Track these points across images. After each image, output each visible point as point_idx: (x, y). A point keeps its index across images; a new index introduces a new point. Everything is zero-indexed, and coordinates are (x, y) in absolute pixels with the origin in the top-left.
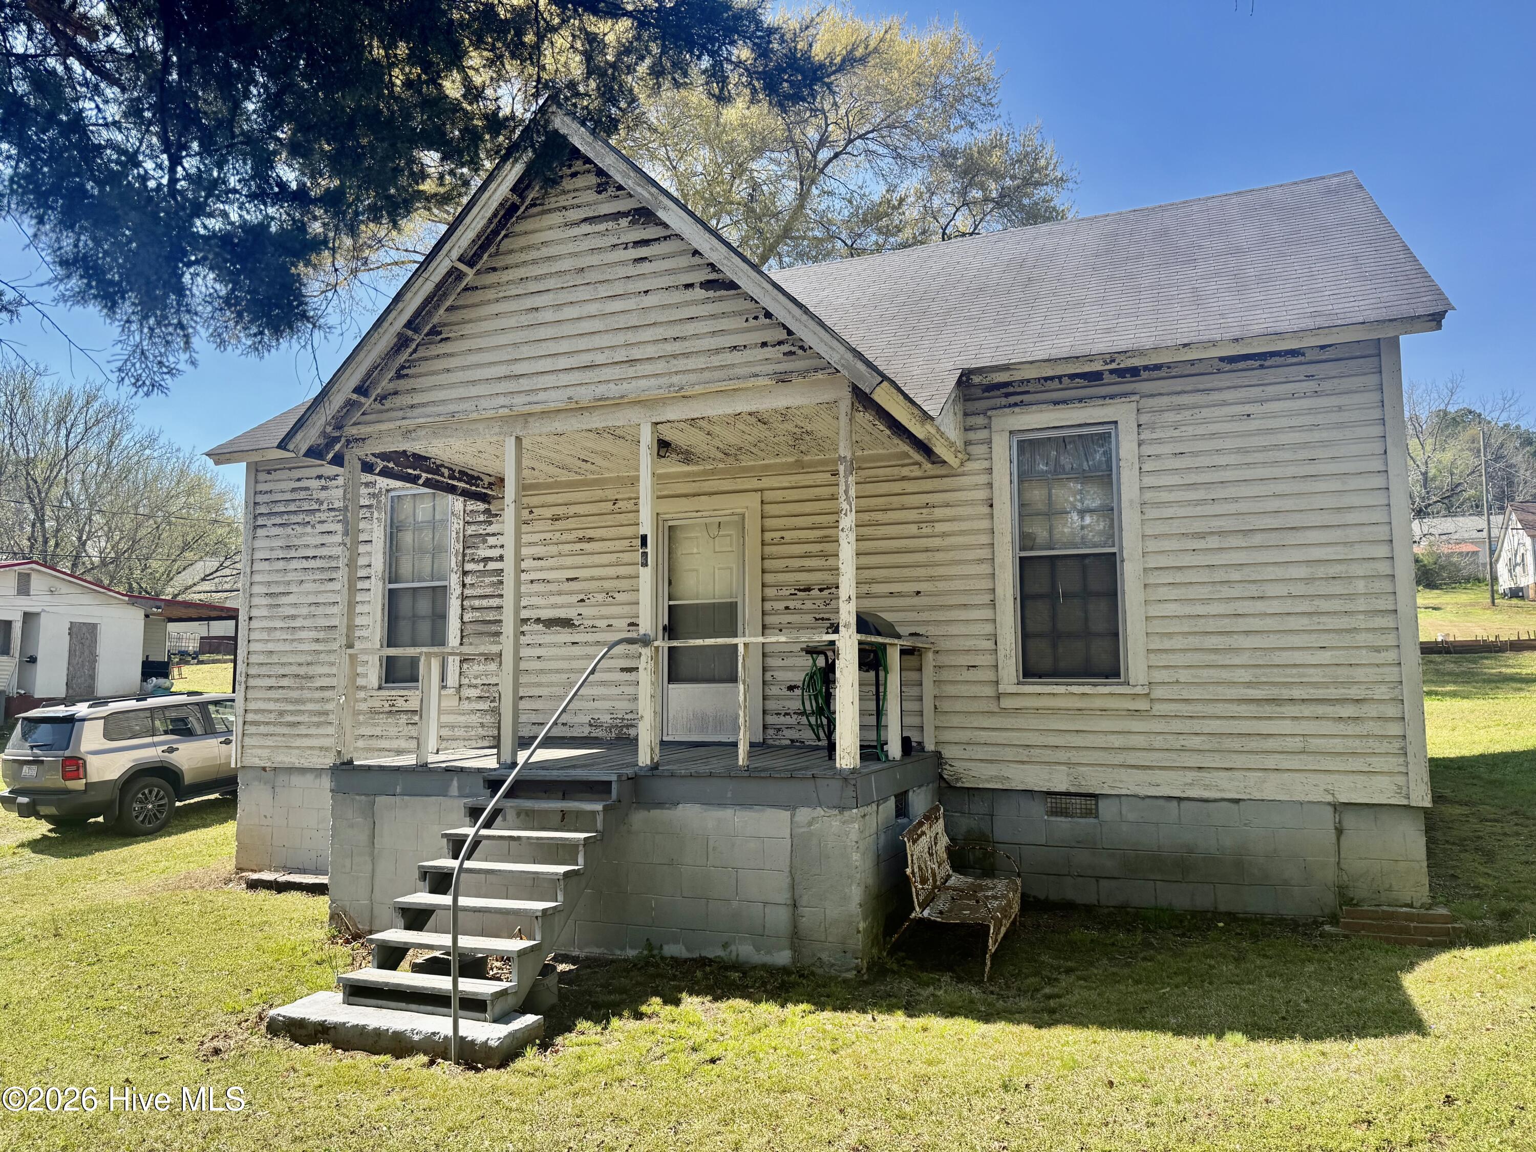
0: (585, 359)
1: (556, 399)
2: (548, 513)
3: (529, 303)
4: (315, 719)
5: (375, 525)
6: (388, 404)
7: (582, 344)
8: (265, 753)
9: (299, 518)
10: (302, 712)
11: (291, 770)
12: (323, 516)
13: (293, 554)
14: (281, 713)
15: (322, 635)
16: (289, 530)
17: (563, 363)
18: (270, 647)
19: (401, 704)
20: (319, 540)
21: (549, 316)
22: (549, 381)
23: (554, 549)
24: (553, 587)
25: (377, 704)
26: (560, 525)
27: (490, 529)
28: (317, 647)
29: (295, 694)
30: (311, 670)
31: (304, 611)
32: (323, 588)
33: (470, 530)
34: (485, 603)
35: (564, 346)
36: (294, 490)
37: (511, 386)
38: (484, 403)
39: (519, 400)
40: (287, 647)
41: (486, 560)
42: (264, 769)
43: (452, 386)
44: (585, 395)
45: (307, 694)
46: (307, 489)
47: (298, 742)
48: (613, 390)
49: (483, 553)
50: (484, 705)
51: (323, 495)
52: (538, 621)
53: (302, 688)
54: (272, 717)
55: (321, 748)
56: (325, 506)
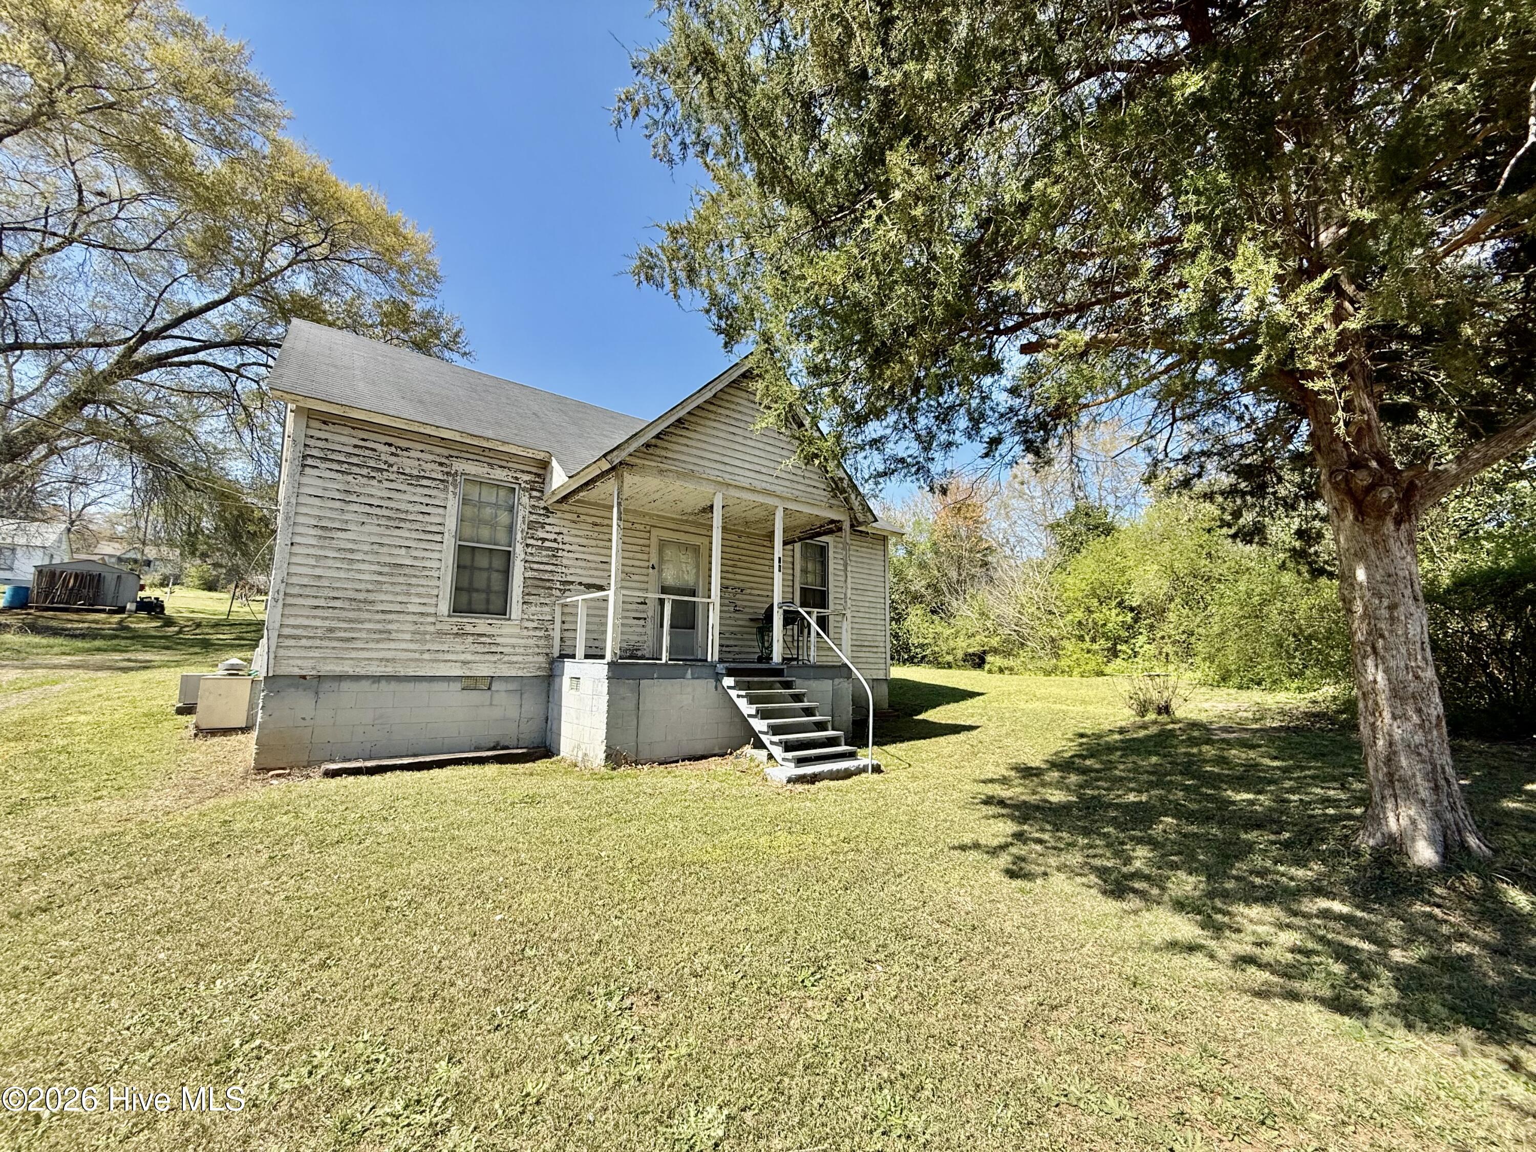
0: (758, 468)
1: (745, 483)
2: (590, 520)
3: (732, 429)
4: (377, 636)
5: (451, 496)
6: (651, 451)
7: (756, 460)
8: (309, 663)
9: (365, 471)
10: (360, 630)
11: (340, 678)
12: (392, 477)
13: (353, 498)
14: (331, 630)
15: (386, 569)
16: (350, 478)
17: (747, 466)
18: (318, 572)
19: (469, 629)
20: (387, 494)
21: (740, 440)
22: (741, 472)
23: (593, 543)
24: (593, 565)
25: (446, 627)
26: (596, 528)
27: (547, 521)
28: (380, 578)
29: (351, 615)
30: (371, 597)
31: (366, 548)
32: (388, 532)
33: (533, 518)
34: (542, 567)
35: (748, 458)
36: (355, 446)
37: (722, 467)
38: (708, 471)
39: (726, 476)
40: (342, 575)
41: (544, 540)
42: (304, 677)
43: (689, 455)
44: (759, 485)
45: (366, 615)
46: (374, 450)
47: (354, 654)
48: (768, 487)
49: (541, 534)
50: (541, 633)
51: (392, 459)
52: (580, 584)
53: (359, 610)
54: (320, 632)
55: (381, 660)
56: (395, 468)
